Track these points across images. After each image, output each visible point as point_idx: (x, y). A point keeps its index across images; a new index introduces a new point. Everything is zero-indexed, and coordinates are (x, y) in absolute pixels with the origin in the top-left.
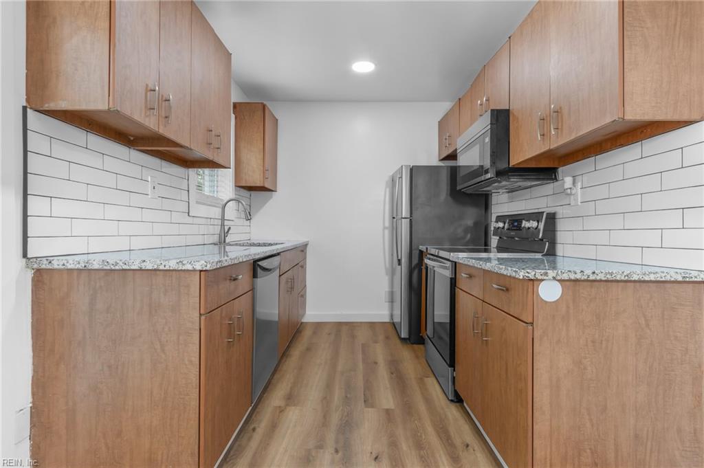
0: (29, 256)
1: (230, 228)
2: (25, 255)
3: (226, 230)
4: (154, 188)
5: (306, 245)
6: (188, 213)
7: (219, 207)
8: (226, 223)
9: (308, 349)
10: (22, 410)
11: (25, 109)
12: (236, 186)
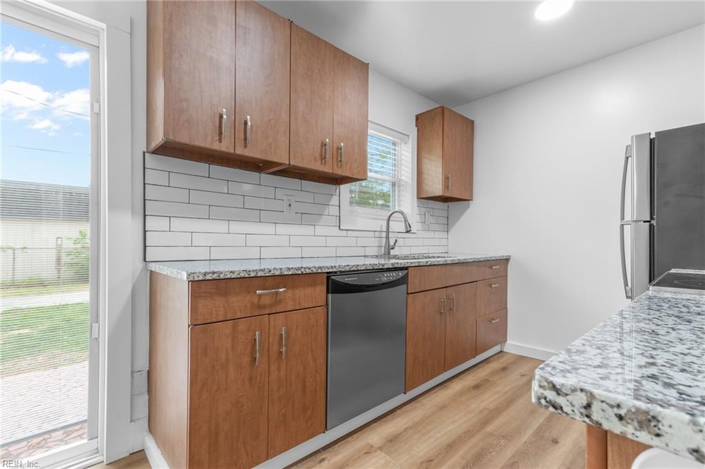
0: (147, 260)
1: (396, 241)
2: (145, 260)
3: (392, 243)
4: (290, 205)
5: (507, 260)
6: (339, 226)
7: (383, 220)
8: (391, 235)
9: (504, 369)
10: (140, 371)
11: (144, 153)
12: (418, 198)
